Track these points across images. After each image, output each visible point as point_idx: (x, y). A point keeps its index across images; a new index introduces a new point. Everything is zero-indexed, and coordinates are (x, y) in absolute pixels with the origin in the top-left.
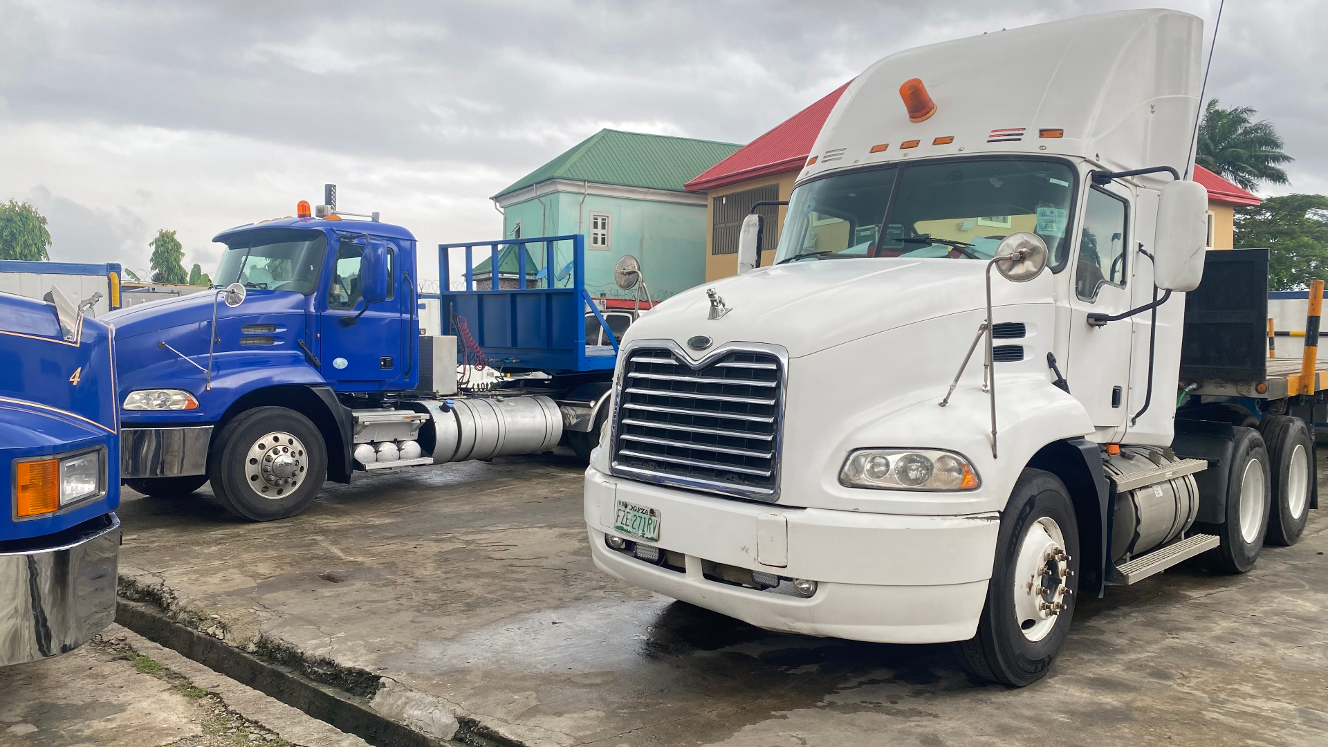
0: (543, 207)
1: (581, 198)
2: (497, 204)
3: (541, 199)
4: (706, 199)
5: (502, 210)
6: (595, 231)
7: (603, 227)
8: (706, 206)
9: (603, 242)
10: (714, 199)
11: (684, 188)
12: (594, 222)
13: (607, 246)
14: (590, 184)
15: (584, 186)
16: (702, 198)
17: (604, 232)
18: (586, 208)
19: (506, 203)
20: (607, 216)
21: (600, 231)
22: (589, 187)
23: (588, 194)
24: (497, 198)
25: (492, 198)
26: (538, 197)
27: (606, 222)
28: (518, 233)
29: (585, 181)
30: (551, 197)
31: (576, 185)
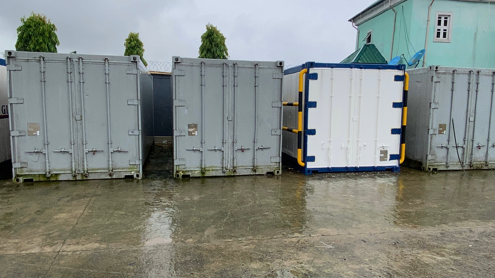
1: (430, 2)
2: (354, 23)
3: (394, 8)
5: (357, 27)
6: (439, 27)
7: (445, 24)
12: (439, 20)
13: (448, 39)
17: (445, 28)
18: (434, 9)
19: (360, 21)
20: (449, 16)
21: (442, 27)
24: (354, 20)
25: (350, 20)
26: (392, 8)
27: (448, 20)
28: (369, 39)
30: (403, 5)
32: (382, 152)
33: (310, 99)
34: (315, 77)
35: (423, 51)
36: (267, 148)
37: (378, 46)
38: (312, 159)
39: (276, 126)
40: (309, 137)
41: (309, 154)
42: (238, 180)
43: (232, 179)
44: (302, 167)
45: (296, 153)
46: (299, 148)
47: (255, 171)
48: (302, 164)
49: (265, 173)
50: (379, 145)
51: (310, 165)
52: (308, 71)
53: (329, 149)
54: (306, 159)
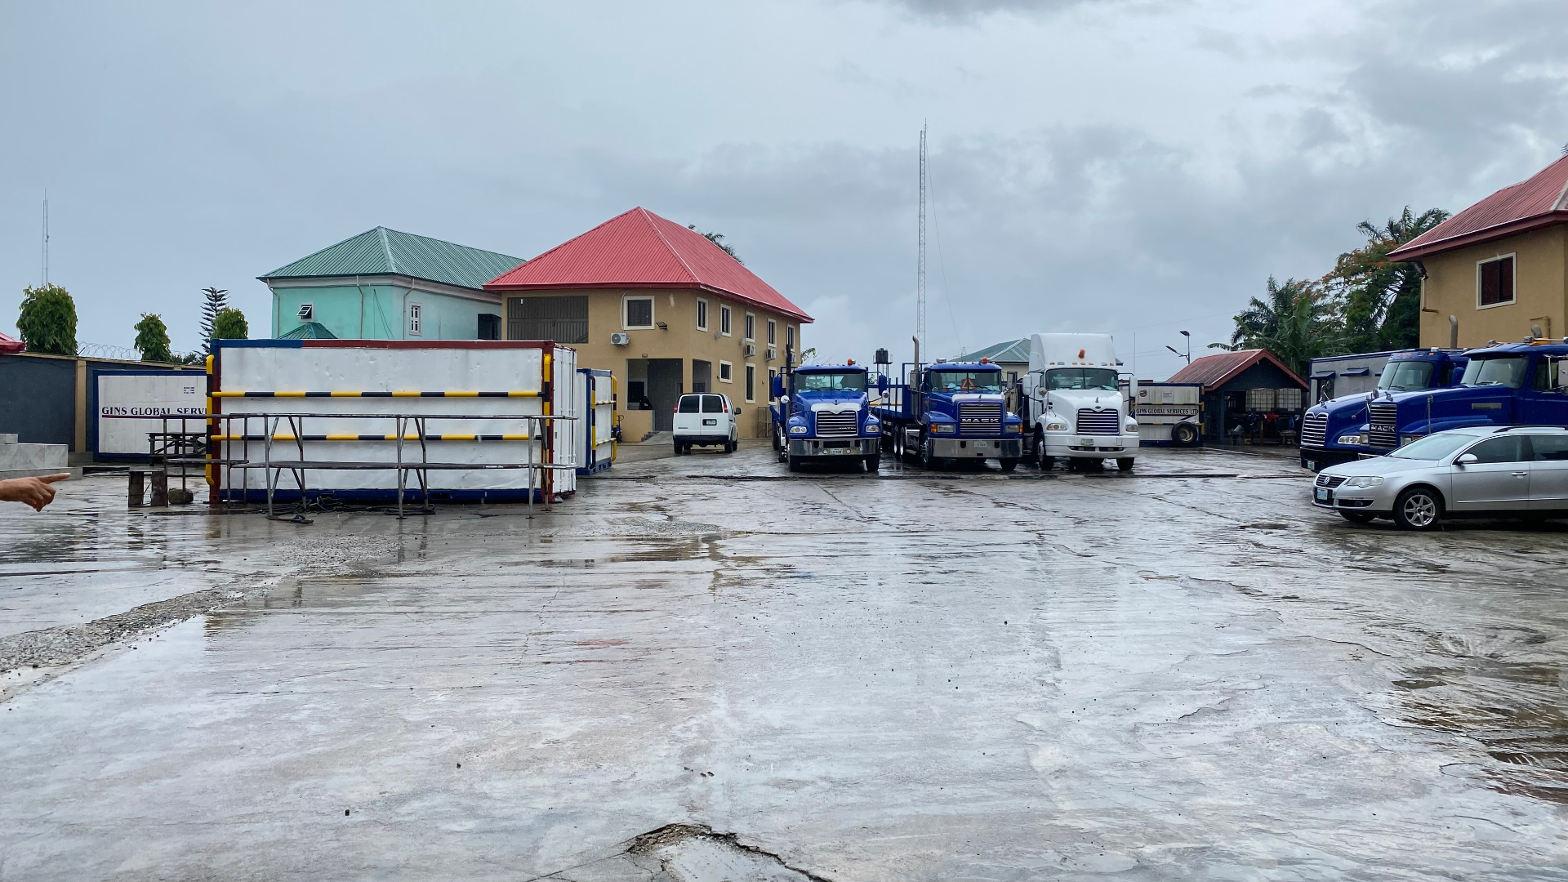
0: (360, 295)
1: (407, 291)
3: (360, 288)
4: (501, 299)
5: (272, 289)
6: (412, 319)
7: (417, 315)
8: (500, 304)
9: (415, 327)
10: (508, 299)
11: (482, 288)
12: (411, 311)
14: (417, 281)
15: (411, 283)
16: (498, 298)
18: (408, 299)
19: (281, 285)
20: (419, 307)
22: (415, 283)
23: (415, 289)
27: (418, 311)
28: (308, 315)
29: (412, 277)
30: (376, 288)
31: (405, 281)
37: (328, 326)
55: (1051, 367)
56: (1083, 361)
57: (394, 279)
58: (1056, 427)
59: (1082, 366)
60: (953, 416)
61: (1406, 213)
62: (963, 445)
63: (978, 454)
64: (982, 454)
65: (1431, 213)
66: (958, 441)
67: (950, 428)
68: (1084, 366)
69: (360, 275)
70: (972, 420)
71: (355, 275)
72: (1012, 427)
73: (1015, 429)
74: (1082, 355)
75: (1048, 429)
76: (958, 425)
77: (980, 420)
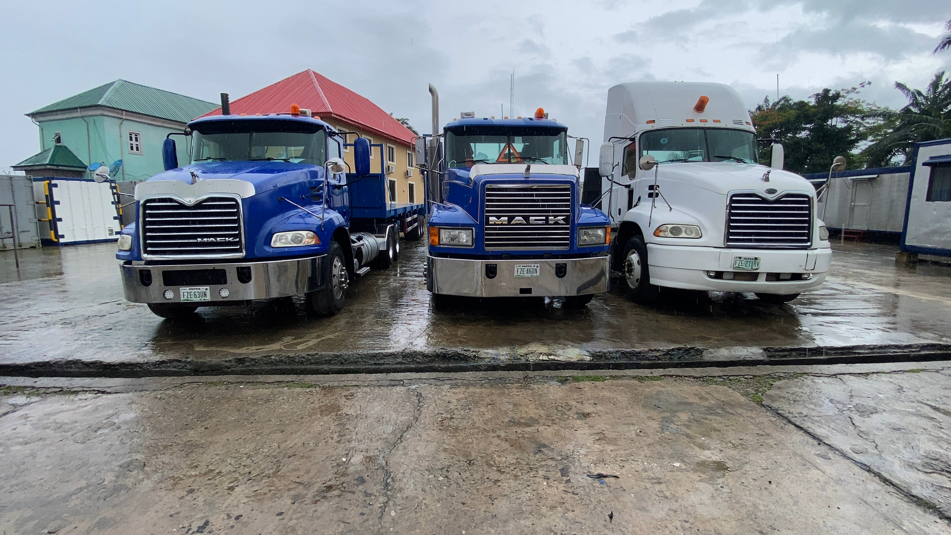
0: (86, 124)
1: (121, 120)
3: (84, 118)
5: (38, 123)
6: (131, 142)
7: (136, 140)
9: (137, 149)
12: (130, 137)
13: (141, 151)
14: (128, 113)
15: (122, 114)
17: (137, 143)
18: (124, 127)
19: (41, 119)
20: (138, 134)
21: (134, 142)
22: (126, 115)
23: (126, 119)
25: (27, 115)
26: (82, 117)
27: (138, 137)
28: (58, 140)
29: (123, 110)
30: (95, 118)
31: (118, 113)
32: (109, 230)
33: (55, 199)
34: (56, 185)
35: (121, 161)
36: (27, 231)
37: (71, 148)
38: (63, 236)
39: (32, 216)
40: (59, 223)
41: (60, 233)
42: (8, 252)
43: (4, 253)
44: (56, 242)
45: (51, 235)
46: (51, 230)
47: (21, 246)
48: (56, 240)
49: (29, 247)
50: (107, 226)
51: (62, 240)
52: (51, 182)
53: (86, 229)
54: (57, 236)
55: (649, 127)
56: (702, 116)
57: (103, 110)
58: (676, 231)
59: (702, 125)
60: (471, 210)
61: (766, 101)
62: (491, 272)
63: (523, 291)
64: (529, 291)
65: (784, 98)
66: (479, 265)
67: (465, 238)
68: (708, 125)
69: (80, 108)
70: (511, 218)
71: (76, 108)
72: (590, 232)
73: (599, 237)
74: (700, 107)
75: (656, 234)
76: (481, 229)
77: (526, 218)
